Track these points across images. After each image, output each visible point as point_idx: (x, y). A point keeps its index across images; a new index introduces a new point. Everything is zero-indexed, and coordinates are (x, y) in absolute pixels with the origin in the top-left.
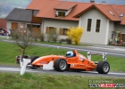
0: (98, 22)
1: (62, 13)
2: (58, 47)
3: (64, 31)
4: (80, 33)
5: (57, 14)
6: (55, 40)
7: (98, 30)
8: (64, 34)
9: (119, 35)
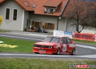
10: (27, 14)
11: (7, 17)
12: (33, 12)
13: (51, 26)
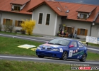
0: (48, 16)
1: (17, 7)
2: (14, 37)
3: (19, 23)
4: (33, 26)
5: (13, 8)
6: (11, 31)
7: (48, 23)
8: (19, 26)
9: (65, 28)
10: (60, 19)
11: (40, 22)
12: (66, 17)
13: (84, 32)
